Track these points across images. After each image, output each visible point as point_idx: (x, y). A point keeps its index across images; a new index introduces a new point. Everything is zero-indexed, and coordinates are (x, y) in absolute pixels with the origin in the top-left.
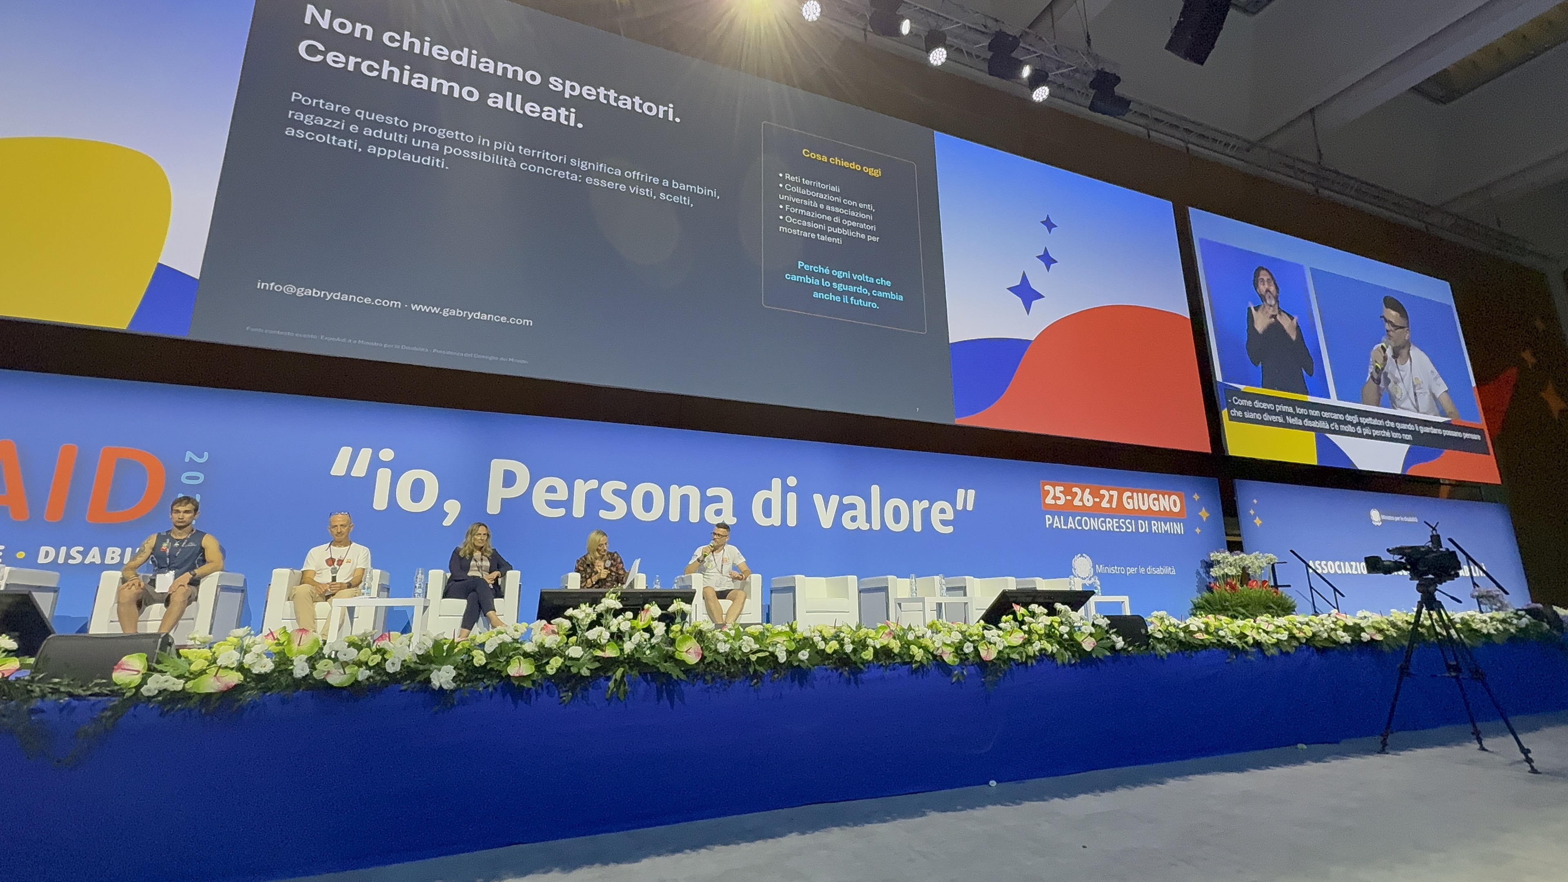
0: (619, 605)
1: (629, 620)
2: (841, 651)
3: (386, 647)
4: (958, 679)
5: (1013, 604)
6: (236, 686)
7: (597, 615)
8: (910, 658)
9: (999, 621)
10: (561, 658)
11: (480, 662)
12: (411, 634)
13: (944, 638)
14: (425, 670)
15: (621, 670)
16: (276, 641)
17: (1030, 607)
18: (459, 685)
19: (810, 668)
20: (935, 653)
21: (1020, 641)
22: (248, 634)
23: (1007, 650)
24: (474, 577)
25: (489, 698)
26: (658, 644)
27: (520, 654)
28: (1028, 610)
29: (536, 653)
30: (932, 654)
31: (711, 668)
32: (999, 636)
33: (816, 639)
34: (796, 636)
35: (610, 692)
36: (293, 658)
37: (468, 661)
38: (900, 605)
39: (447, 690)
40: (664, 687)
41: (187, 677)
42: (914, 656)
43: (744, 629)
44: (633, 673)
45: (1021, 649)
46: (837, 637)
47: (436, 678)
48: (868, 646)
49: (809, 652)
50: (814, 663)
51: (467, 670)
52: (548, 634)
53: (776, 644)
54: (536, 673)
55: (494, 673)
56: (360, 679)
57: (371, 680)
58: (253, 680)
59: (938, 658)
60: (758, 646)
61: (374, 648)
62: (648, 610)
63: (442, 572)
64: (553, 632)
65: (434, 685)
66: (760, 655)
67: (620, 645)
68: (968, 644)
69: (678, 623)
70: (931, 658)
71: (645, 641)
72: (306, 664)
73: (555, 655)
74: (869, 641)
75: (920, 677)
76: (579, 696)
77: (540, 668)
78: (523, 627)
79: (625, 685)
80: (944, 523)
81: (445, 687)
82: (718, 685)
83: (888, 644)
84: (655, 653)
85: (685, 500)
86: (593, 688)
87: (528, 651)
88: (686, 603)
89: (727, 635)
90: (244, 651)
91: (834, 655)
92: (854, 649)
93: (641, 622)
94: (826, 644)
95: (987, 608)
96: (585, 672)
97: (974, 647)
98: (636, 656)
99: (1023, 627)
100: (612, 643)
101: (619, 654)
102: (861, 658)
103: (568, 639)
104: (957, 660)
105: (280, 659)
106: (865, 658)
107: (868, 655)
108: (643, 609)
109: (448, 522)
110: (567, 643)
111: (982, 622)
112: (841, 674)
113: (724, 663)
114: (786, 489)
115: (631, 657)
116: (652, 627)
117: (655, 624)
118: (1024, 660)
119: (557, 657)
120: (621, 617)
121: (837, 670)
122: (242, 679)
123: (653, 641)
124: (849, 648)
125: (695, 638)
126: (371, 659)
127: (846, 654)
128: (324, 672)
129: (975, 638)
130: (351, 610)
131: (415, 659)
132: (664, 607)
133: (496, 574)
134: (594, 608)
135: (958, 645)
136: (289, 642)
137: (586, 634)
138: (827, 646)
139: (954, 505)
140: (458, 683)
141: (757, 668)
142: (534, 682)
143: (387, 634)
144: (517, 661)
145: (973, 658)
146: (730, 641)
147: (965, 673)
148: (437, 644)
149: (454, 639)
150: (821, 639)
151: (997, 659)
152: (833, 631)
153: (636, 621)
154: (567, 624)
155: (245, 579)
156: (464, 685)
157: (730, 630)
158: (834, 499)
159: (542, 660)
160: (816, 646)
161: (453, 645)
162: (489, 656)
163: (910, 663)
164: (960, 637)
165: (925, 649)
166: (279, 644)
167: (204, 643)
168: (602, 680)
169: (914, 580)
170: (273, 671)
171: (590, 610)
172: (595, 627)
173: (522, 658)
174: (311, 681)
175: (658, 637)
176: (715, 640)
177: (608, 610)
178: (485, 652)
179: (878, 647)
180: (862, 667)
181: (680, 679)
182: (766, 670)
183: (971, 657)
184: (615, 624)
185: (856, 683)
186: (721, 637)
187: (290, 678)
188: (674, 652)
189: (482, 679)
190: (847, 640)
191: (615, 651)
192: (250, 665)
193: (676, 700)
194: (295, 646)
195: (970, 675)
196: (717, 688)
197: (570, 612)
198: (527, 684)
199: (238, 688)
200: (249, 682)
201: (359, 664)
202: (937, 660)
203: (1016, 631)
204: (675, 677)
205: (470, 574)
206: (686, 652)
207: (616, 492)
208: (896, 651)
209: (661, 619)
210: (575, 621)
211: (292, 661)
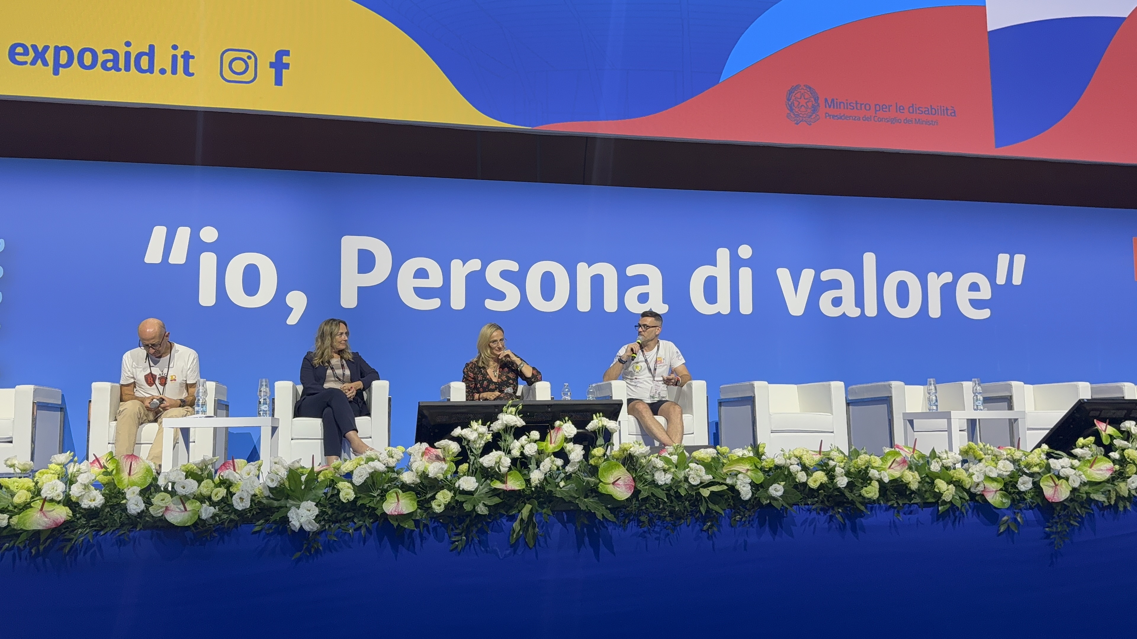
0: (519, 422)
1: (535, 441)
2: (830, 486)
3: (231, 478)
4: (1009, 526)
5: (1095, 421)
6: (66, 522)
7: (493, 435)
8: (934, 497)
9: (1074, 445)
10: (450, 491)
11: (348, 497)
12: (260, 462)
13: (987, 469)
14: (281, 507)
15: (528, 507)
16: (103, 470)
17: (1122, 425)
18: (324, 526)
19: (787, 508)
20: (972, 490)
21: (1107, 475)
22: (71, 461)
23: (1086, 488)
24: (332, 390)
25: (362, 543)
26: (575, 473)
27: (397, 487)
28: (1119, 429)
29: (417, 485)
30: (968, 491)
31: (647, 505)
32: (1073, 467)
33: (795, 468)
34: (764, 463)
35: (515, 536)
36: (125, 490)
37: (332, 496)
38: (911, 422)
39: (309, 532)
40: (585, 529)
41: (9, 511)
42: (943, 494)
43: (690, 453)
44: (544, 511)
45: (1109, 487)
46: (824, 466)
47: (294, 517)
48: (871, 479)
49: (784, 486)
50: (791, 502)
51: (332, 506)
52: (431, 461)
53: (736, 475)
54: (419, 511)
55: (366, 511)
56: (204, 516)
57: (218, 518)
58: (84, 516)
59: (977, 498)
60: (710, 477)
61: (217, 479)
62: (559, 428)
63: (290, 384)
64: (438, 458)
65: (294, 526)
66: (715, 488)
67: (525, 474)
68: (1025, 478)
69: (600, 446)
70: (968, 498)
71: (558, 469)
72: (140, 498)
73: (442, 488)
74: (873, 473)
75: (950, 524)
76: (476, 539)
77: (424, 504)
78: (399, 451)
79: (534, 528)
80: (976, 304)
81: (307, 528)
82: (657, 529)
83: (899, 478)
84: (572, 486)
85: (597, 282)
86: (492, 531)
87: (408, 482)
88: (610, 419)
89: (667, 461)
90: (69, 481)
91: (822, 491)
92: (848, 483)
93: (551, 445)
94: (809, 474)
95: (1052, 427)
96: (481, 510)
97: (1034, 483)
98: (548, 488)
99: (1112, 454)
100: (515, 473)
101: (524, 487)
102: (860, 495)
103: (457, 468)
104: (1007, 502)
105: (110, 491)
106: (866, 495)
107: (872, 491)
108: (553, 428)
109: (293, 320)
110: (456, 472)
111: (1045, 447)
112: (831, 517)
113: (666, 500)
114: (736, 263)
115: (540, 489)
116: (567, 450)
117: (570, 446)
118: (1113, 503)
119: (445, 491)
120: (524, 438)
121: (825, 514)
122: (71, 515)
123: (569, 469)
124: (842, 482)
125: (624, 464)
126: (214, 492)
127: (838, 489)
128: (162, 507)
129: (1036, 469)
130: (185, 432)
131: (267, 493)
132: (580, 424)
133: (359, 384)
134: (489, 427)
135: (1008, 479)
136: (118, 470)
137: (481, 460)
138: (811, 478)
139: (992, 277)
140: (323, 523)
141: (711, 506)
142: (417, 523)
143: (231, 461)
144: (395, 495)
145: (1032, 498)
146: (673, 470)
147: (1019, 519)
148: (293, 474)
149: (313, 468)
150: (800, 468)
151: (1070, 500)
152: (817, 458)
153: (544, 443)
154: (454, 447)
155: (63, 396)
156: (330, 526)
157: (671, 454)
158: (808, 275)
159: (426, 494)
160: (794, 479)
161: (313, 476)
162: (358, 489)
163: (936, 504)
164: (1011, 467)
165: (958, 484)
166: (107, 473)
167: (24, 470)
168: (504, 520)
169: (932, 387)
170: (104, 506)
171: (483, 429)
172: (492, 451)
173: (400, 491)
174: (147, 519)
175: (574, 464)
176: (650, 468)
177: (507, 429)
178: (353, 484)
179: (886, 480)
180: (862, 508)
181: (606, 520)
182: (724, 510)
183: (1028, 497)
184: (516, 446)
185: (854, 529)
186: (660, 463)
187: (124, 514)
188: (596, 485)
189: (351, 519)
190: (839, 470)
191: (518, 483)
192: (78, 498)
193: (603, 548)
194: (125, 475)
195: (1026, 522)
196: (657, 532)
197: (457, 431)
198: (409, 525)
199: (67, 526)
200: (78, 519)
201: (202, 499)
202: (977, 501)
203: (1101, 460)
204: (600, 517)
205: (326, 386)
206: (613, 483)
207: (505, 275)
208: (914, 486)
209: (576, 440)
210: (464, 443)
211: (124, 494)
